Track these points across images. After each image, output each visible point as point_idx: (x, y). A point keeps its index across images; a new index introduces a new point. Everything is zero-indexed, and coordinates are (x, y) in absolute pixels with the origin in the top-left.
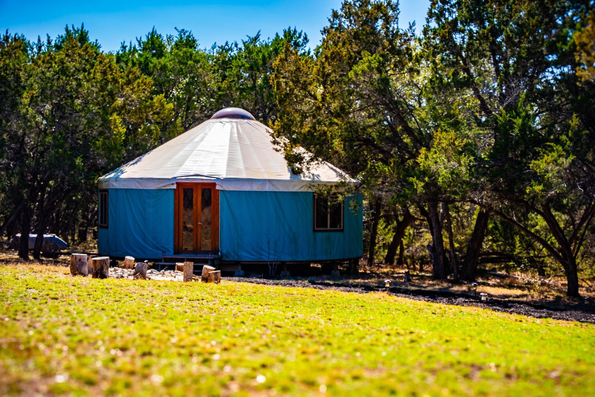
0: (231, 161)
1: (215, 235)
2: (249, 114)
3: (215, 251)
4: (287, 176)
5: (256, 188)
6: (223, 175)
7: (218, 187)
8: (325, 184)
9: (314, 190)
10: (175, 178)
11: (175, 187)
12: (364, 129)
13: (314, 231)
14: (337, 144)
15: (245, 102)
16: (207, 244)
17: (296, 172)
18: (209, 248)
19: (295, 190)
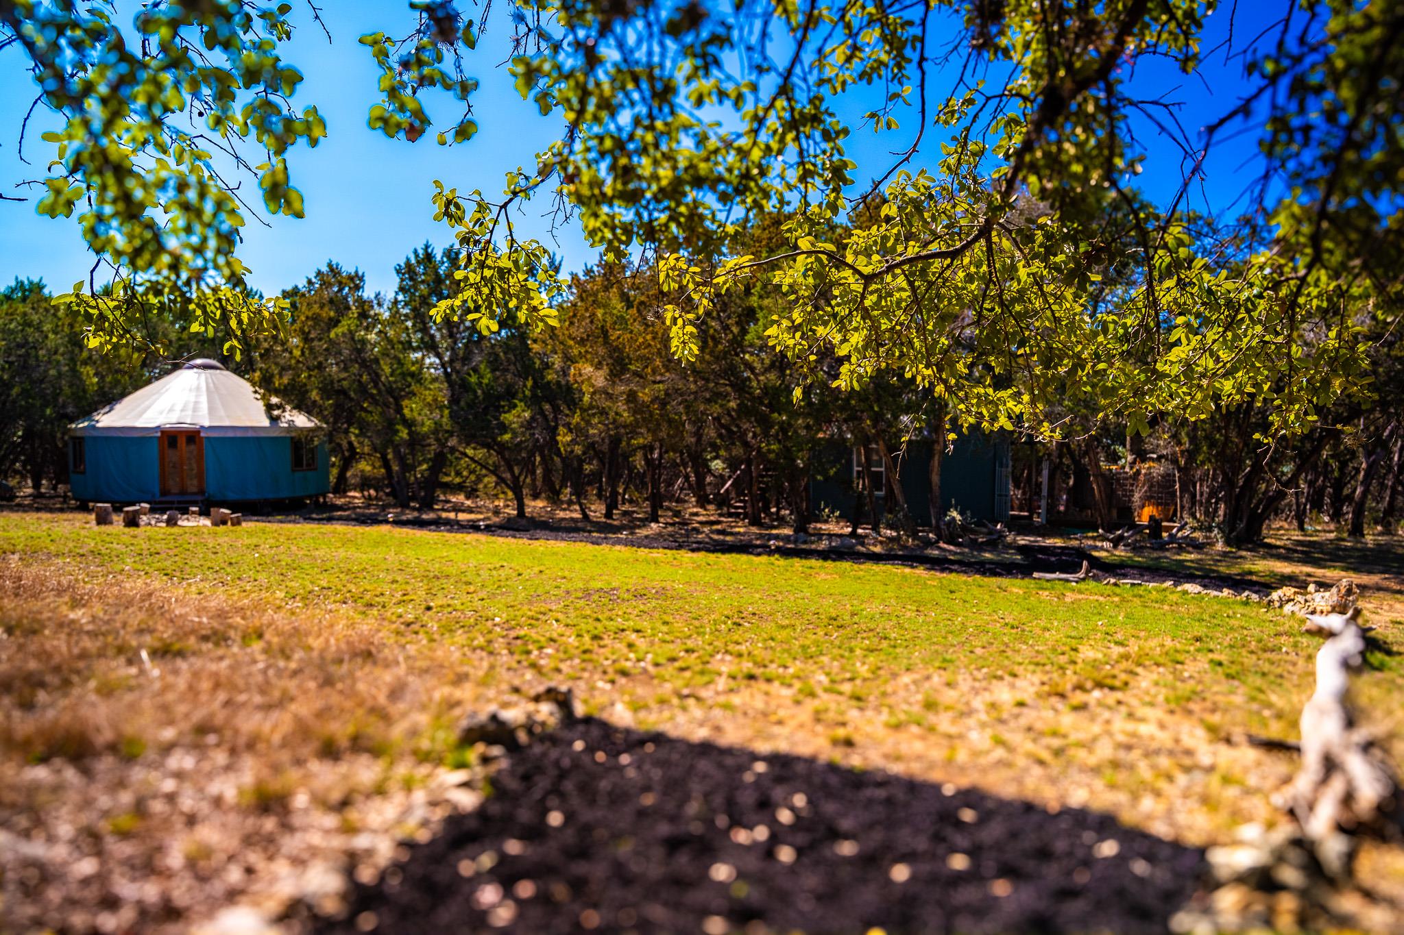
0: (212, 410)
1: (200, 476)
2: (219, 365)
3: (202, 492)
4: (266, 423)
5: (239, 434)
6: (207, 424)
7: (202, 435)
8: (302, 429)
9: (293, 434)
10: (158, 427)
11: (159, 434)
12: (339, 381)
13: (293, 471)
14: (314, 395)
15: (206, 352)
16: (192, 486)
17: (274, 420)
18: (194, 490)
19: (275, 435)
